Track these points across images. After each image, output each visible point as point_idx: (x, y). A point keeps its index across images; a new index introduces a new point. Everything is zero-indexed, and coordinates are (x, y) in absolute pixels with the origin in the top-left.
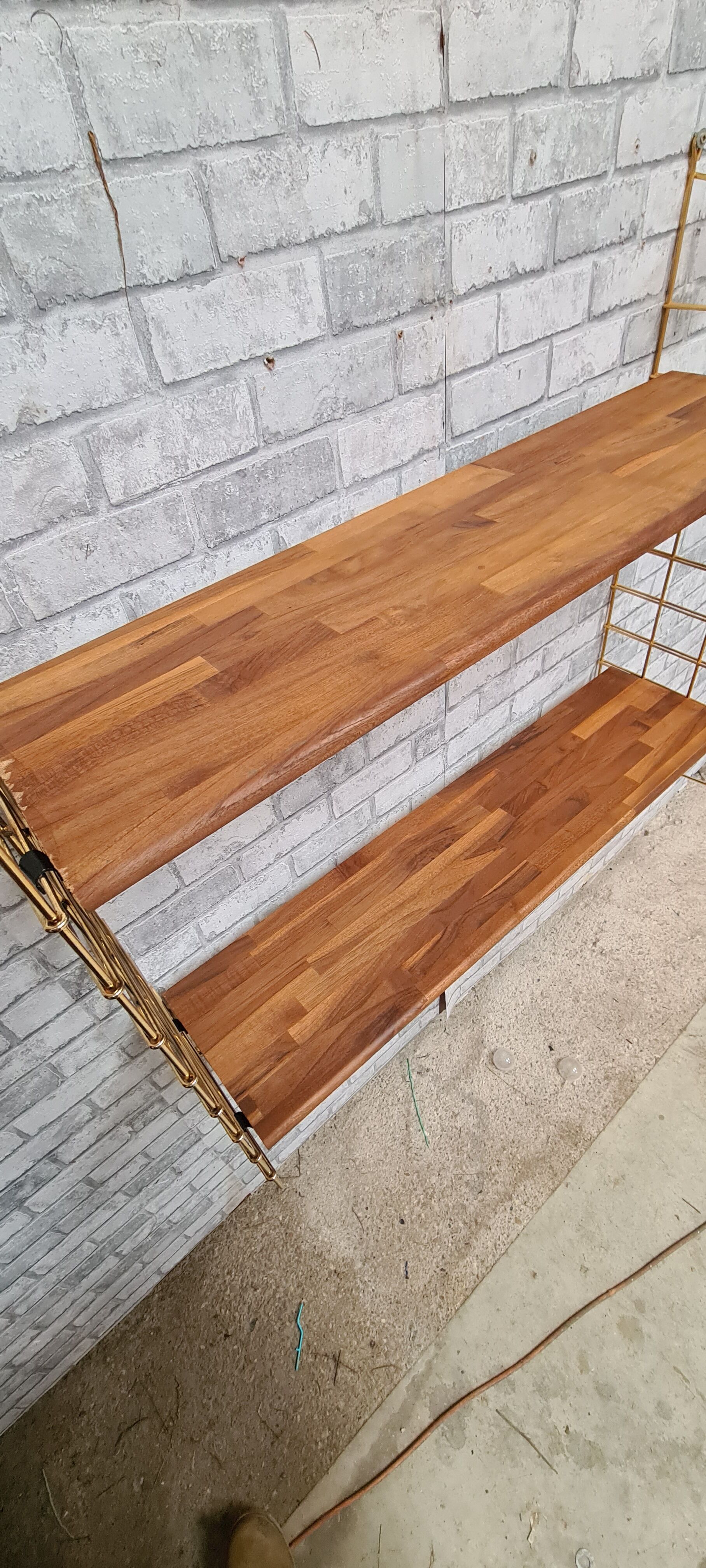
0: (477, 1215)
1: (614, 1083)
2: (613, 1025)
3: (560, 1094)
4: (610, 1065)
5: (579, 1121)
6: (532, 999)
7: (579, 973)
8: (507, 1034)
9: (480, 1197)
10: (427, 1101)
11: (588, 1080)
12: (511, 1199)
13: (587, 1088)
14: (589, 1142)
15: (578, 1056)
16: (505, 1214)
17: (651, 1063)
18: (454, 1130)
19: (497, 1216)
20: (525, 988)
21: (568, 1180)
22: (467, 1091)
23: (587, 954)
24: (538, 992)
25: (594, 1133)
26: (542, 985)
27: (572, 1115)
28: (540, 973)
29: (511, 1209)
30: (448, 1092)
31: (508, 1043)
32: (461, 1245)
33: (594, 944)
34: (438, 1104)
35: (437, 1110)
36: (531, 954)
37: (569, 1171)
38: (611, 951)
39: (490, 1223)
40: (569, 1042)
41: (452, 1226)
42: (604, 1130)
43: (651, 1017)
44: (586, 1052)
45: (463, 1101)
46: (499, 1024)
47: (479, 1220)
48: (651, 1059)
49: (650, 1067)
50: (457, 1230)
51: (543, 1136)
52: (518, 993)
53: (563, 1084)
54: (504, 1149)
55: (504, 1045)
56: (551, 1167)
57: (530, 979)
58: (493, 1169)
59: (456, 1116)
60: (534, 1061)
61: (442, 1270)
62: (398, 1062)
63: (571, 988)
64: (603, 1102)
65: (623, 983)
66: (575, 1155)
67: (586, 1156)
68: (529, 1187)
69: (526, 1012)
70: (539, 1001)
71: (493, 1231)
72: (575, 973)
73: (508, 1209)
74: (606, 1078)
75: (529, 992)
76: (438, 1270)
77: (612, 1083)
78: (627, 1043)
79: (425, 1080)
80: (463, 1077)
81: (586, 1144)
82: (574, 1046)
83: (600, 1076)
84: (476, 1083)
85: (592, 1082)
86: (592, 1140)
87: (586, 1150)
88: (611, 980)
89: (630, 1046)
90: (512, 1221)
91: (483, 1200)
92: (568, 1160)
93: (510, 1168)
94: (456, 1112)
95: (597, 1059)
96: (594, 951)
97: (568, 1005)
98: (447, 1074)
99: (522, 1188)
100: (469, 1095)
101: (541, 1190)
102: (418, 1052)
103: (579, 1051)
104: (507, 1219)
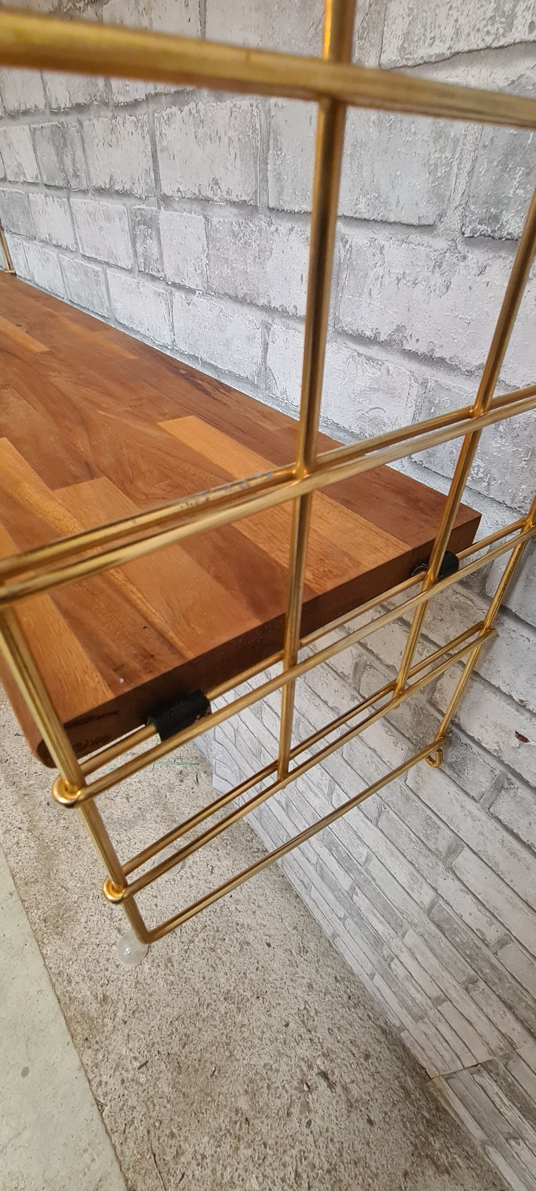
0: (31, 797)
1: (93, 1009)
2: (176, 1048)
3: (108, 922)
4: (120, 1014)
5: (68, 936)
6: (243, 926)
7: (272, 1021)
8: (202, 877)
9: (44, 803)
10: (151, 774)
11: (111, 968)
12: (29, 830)
13: (103, 961)
14: (40, 938)
15: (147, 966)
16: (19, 821)
17: (100, 1091)
18: (115, 794)
19: (21, 814)
20: (260, 921)
21: (15, 897)
22: (148, 816)
23: (304, 1050)
24: (250, 938)
25: (48, 950)
26: (261, 948)
27: (79, 928)
28: (280, 952)
29: (20, 828)
30: (154, 796)
31: (189, 876)
32: (16, 779)
33: (324, 1075)
34: (144, 784)
35: (140, 782)
36: (312, 945)
37: (23, 901)
38: (306, 1106)
39: (19, 807)
40: (170, 960)
41: (34, 775)
42: (45, 965)
43: (172, 1135)
44: (149, 981)
45: (140, 809)
46: (216, 870)
47: (26, 798)
48: (106, 1094)
49: (95, 1083)
50: (29, 778)
51: (70, 885)
52: (255, 908)
53: (119, 931)
54: (76, 837)
55: (189, 871)
56: (36, 881)
57: (272, 932)
58: (62, 821)
59: (127, 798)
60: (159, 901)
61: (7, 760)
62: (197, 755)
63: (248, 994)
64: (77, 979)
65: (243, 1103)
66: (35, 914)
67: (27, 929)
68: (30, 852)
69: (226, 911)
70: (237, 935)
71: (11, 807)
72: (273, 1013)
73: (20, 826)
74: (105, 998)
75: (253, 924)
76: (8, 757)
77: (95, 1005)
78: (143, 1061)
79: (173, 778)
80: (165, 814)
81: (40, 933)
82: (162, 966)
83: (111, 990)
84: (154, 826)
85: (107, 974)
86: (40, 944)
87: (34, 931)
88: (252, 1081)
89: (137, 1064)
90: (9, 826)
91: (40, 804)
92: (34, 904)
93: (56, 838)
94: (131, 800)
95: (135, 996)
96: (310, 1067)
97: (223, 980)
98: (172, 798)
99: (32, 845)
100: (144, 816)
101: (20, 863)
102: (203, 775)
103: (154, 970)
104: (14, 822)
